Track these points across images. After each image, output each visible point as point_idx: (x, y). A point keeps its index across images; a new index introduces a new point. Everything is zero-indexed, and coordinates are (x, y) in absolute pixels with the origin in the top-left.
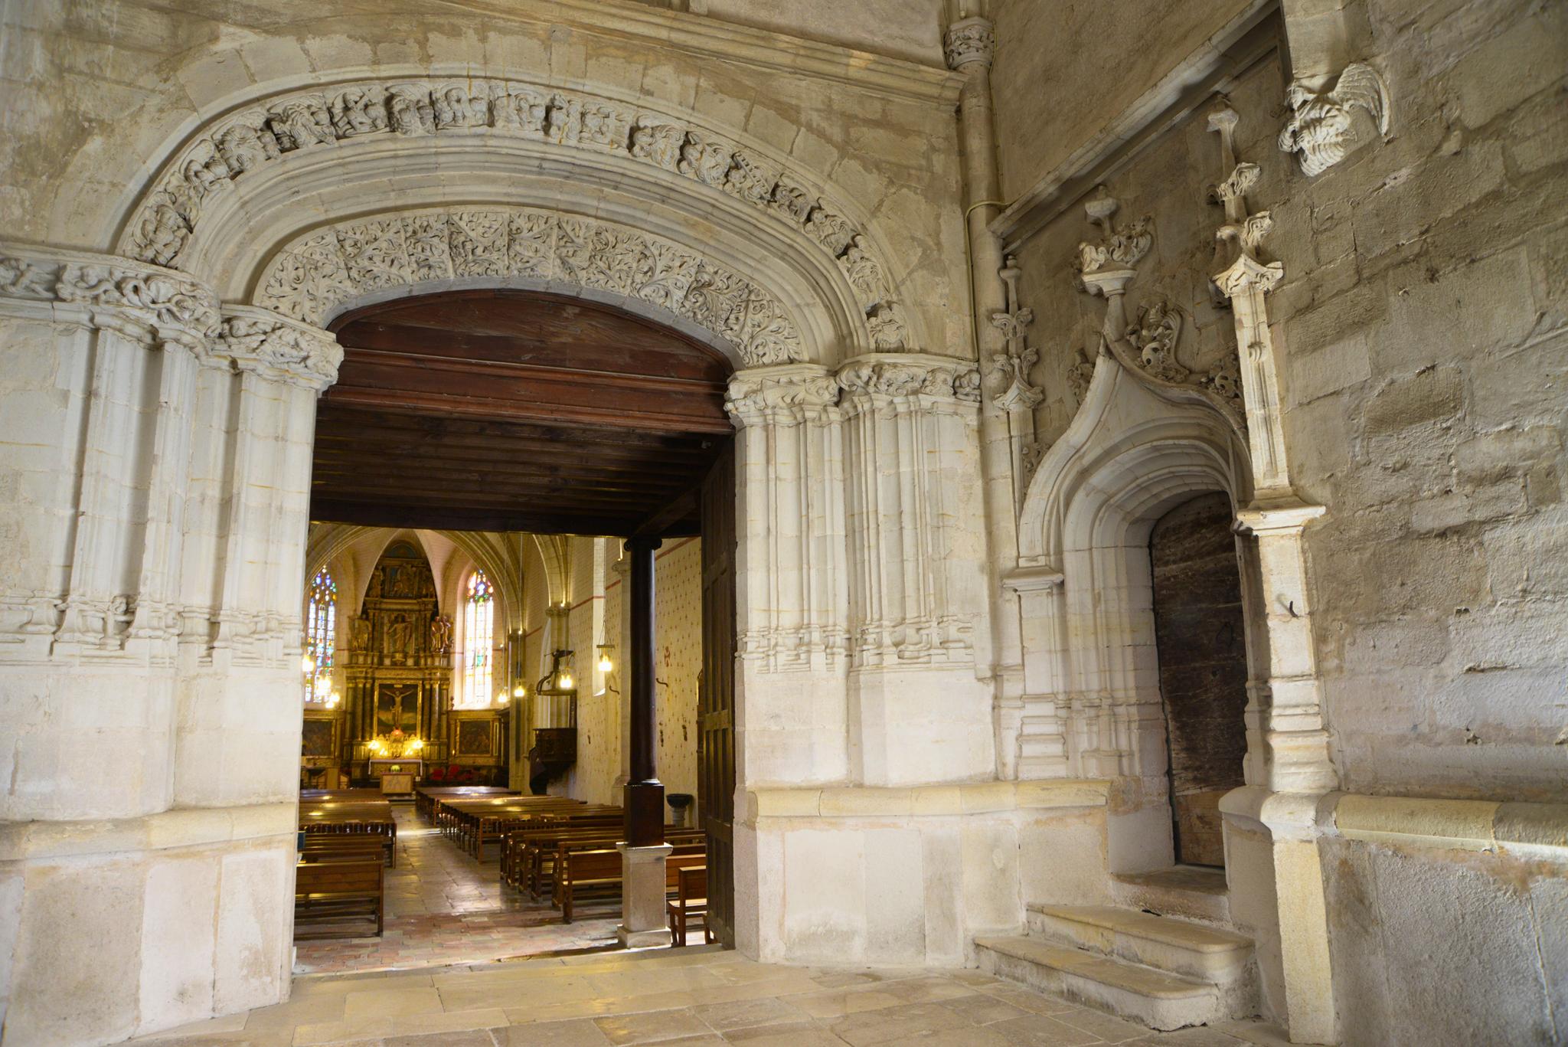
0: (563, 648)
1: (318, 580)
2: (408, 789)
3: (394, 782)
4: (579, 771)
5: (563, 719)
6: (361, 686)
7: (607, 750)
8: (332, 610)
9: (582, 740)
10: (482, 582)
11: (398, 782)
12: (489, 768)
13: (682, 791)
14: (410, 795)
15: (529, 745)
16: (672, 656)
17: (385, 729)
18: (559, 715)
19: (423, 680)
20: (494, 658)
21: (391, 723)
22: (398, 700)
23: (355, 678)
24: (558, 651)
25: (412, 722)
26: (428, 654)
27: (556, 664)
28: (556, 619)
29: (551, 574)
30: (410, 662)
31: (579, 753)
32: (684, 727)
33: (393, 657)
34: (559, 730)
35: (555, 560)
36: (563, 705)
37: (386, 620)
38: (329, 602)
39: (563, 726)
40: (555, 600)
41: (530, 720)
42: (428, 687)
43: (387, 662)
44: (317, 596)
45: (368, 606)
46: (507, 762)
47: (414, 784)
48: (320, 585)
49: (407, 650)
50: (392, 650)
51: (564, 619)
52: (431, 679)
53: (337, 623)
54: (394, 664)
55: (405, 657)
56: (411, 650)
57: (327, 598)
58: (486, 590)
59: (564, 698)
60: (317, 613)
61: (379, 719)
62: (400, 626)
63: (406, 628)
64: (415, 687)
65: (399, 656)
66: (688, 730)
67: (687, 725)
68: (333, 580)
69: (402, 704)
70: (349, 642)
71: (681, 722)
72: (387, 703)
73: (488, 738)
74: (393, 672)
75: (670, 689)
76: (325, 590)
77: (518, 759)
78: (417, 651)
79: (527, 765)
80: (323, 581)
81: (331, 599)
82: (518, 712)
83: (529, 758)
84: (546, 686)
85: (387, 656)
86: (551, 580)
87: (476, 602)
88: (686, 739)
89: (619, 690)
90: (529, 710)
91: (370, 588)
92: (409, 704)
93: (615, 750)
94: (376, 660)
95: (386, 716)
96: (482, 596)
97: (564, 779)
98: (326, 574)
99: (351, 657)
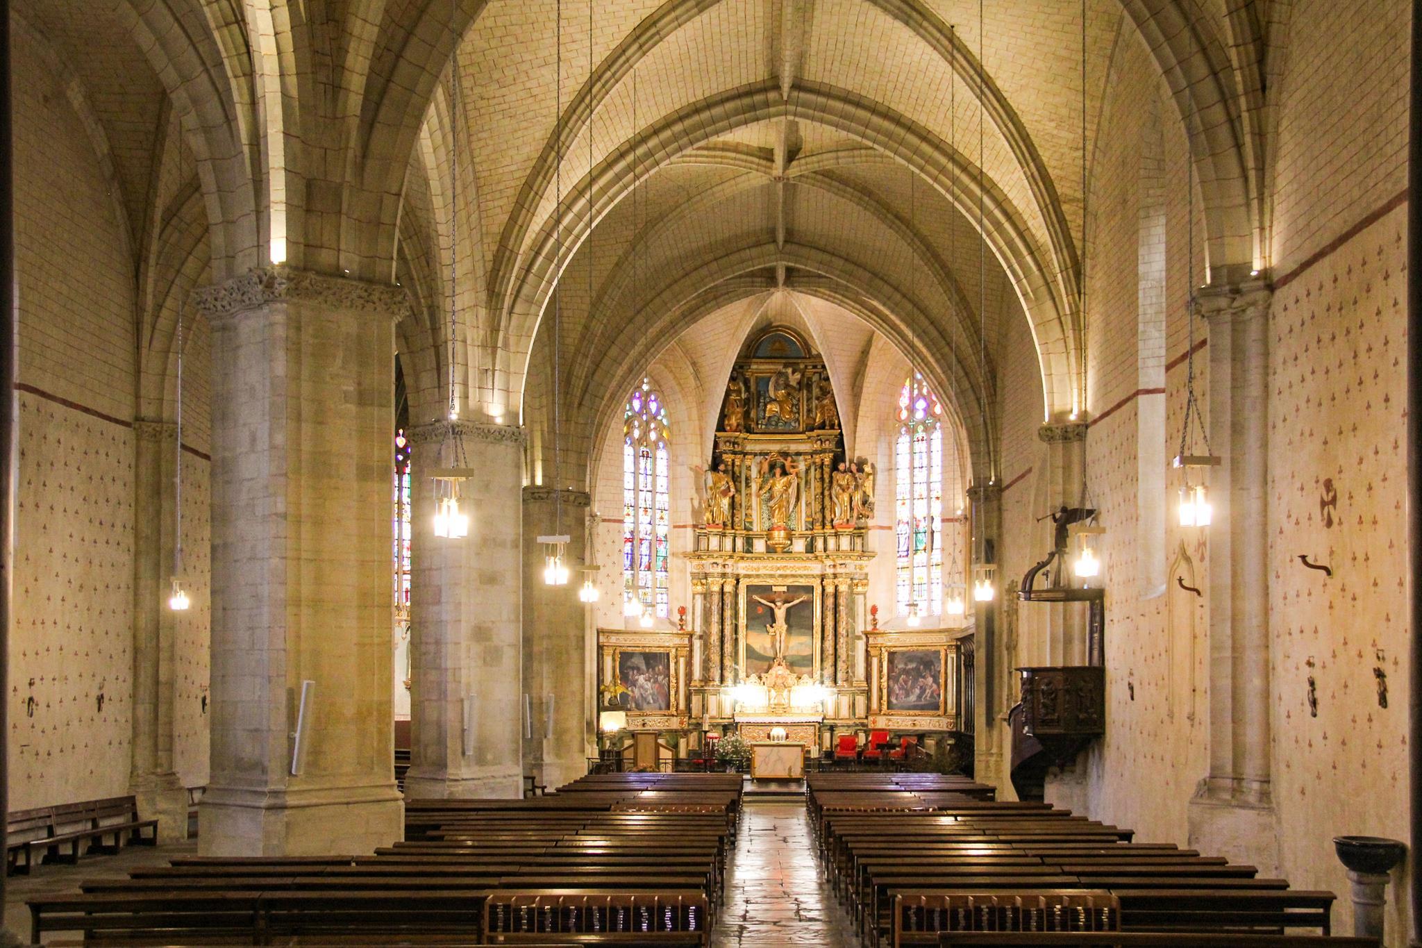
0: (1074, 504)
1: (637, 404)
2: (797, 772)
3: (773, 757)
4: (1110, 753)
5: (1077, 647)
6: (716, 588)
7: (1171, 715)
8: (662, 454)
9: (1115, 693)
10: (920, 395)
11: (780, 759)
12: (940, 735)
13: (1372, 830)
14: (798, 781)
15: (1010, 695)
16: (1342, 501)
17: (761, 663)
18: (1068, 640)
19: (823, 578)
20: (945, 535)
21: (770, 654)
22: (780, 613)
23: (706, 576)
24: (1064, 510)
25: (807, 652)
26: (828, 530)
27: (1061, 538)
28: (1059, 445)
29: (1047, 353)
30: (799, 546)
31: (1109, 719)
32: (1380, 674)
33: (769, 537)
34: (1066, 670)
35: (1056, 323)
36: (1076, 621)
37: (754, 473)
38: (656, 443)
39: (1077, 663)
40: (1057, 408)
41: (1012, 647)
42: (830, 589)
43: (759, 546)
44: (636, 433)
45: (722, 447)
46: (970, 724)
47: (808, 762)
48: (640, 413)
49: (793, 524)
50: (767, 525)
51: (1076, 446)
52: (835, 576)
53: (672, 479)
54: (771, 550)
55: (790, 537)
56: (800, 525)
57: (653, 436)
58: (928, 411)
59: (1077, 606)
60: (636, 463)
61: (748, 648)
62: (779, 483)
63: (789, 484)
64: (810, 589)
65: (779, 536)
66: (1389, 681)
67: (1388, 668)
68: (662, 404)
69: (787, 620)
70: (696, 513)
71: (1371, 662)
72: (761, 617)
73: (936, 681)
74: (770, 564)
75: (1335, 582)
76: (648, 423)
77: (990, 722)
78: (811, 525)
79: (1008, 732)
80: (645, 406)
81: (660, 438)
82: (990, 633)
83: (1008, 720)
84: (1041, 583)
85: (760, 537)
86: (1048, 367)
87: (912, 431)
88: (1383, 702)
89: (1204, 584)
90: (1010, 631)
91: (723, 416)
92: (798, 619)
93: (1191, 717)
94: (739, 542)
95: (760, 642)
96: (923, 423)
97: (1079, 769)
98: (648, 394)
99: (697, 540)
